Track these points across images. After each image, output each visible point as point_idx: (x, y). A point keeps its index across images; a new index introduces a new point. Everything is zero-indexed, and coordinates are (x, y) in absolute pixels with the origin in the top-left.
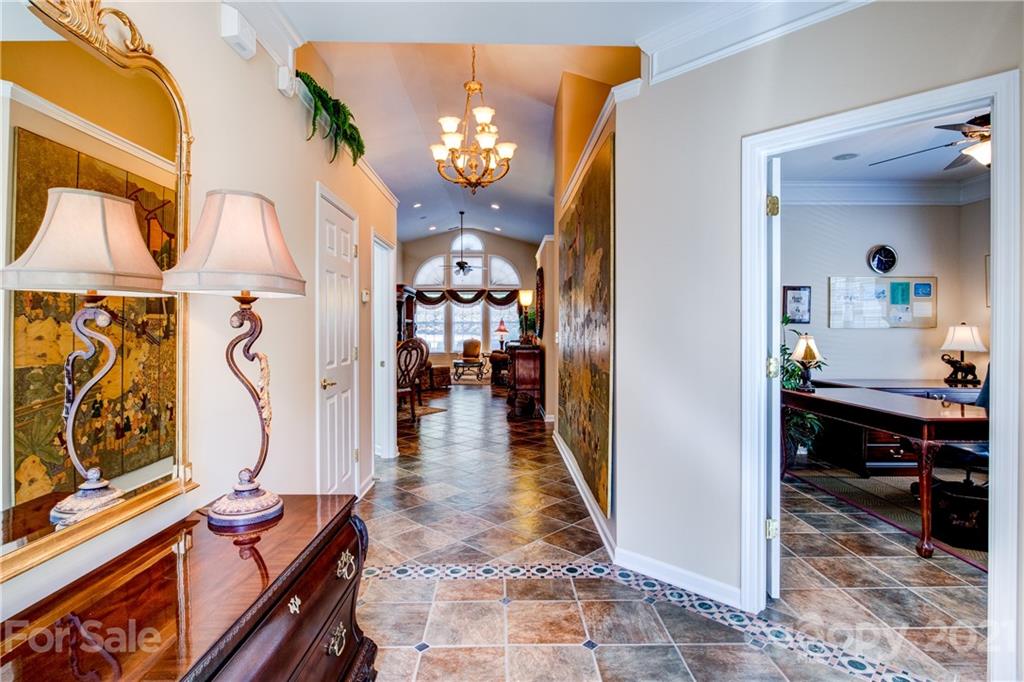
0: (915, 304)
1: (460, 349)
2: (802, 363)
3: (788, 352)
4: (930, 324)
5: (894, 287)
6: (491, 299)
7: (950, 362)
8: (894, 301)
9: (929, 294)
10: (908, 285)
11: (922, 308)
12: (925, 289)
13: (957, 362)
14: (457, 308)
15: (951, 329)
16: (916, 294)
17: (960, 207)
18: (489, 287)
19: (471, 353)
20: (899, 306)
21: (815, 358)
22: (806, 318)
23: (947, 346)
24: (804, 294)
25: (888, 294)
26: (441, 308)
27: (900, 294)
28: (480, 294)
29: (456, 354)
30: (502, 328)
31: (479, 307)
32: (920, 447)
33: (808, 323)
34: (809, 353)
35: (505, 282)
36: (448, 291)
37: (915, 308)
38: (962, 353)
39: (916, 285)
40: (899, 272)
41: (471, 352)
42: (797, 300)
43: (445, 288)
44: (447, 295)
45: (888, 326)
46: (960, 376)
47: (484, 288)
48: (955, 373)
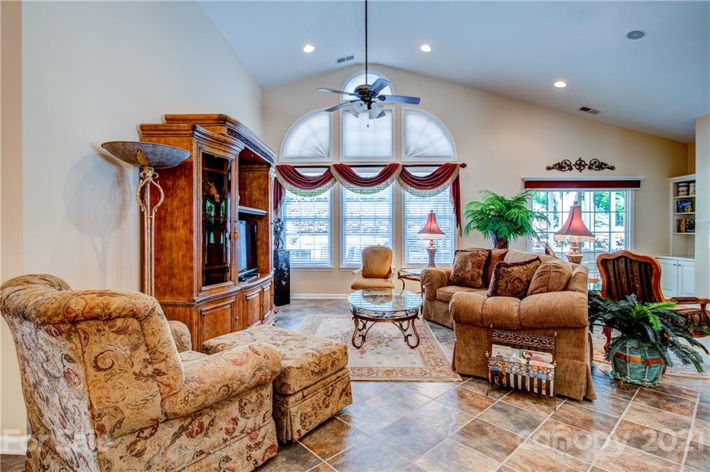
1: (358, 261)
6: (407, 179)
14: (350, 193)
18: (402, 161)
19: (375, 272)
26: (326, 193)
28: (388, 171)
29: (351, 269)
30: (434, 226)
31: (386, 191)
35: (429, 151)
36: (335, 166)
41: (376, 267)
43: (332, 161)
44: (334, 172)
47: (394, 161)
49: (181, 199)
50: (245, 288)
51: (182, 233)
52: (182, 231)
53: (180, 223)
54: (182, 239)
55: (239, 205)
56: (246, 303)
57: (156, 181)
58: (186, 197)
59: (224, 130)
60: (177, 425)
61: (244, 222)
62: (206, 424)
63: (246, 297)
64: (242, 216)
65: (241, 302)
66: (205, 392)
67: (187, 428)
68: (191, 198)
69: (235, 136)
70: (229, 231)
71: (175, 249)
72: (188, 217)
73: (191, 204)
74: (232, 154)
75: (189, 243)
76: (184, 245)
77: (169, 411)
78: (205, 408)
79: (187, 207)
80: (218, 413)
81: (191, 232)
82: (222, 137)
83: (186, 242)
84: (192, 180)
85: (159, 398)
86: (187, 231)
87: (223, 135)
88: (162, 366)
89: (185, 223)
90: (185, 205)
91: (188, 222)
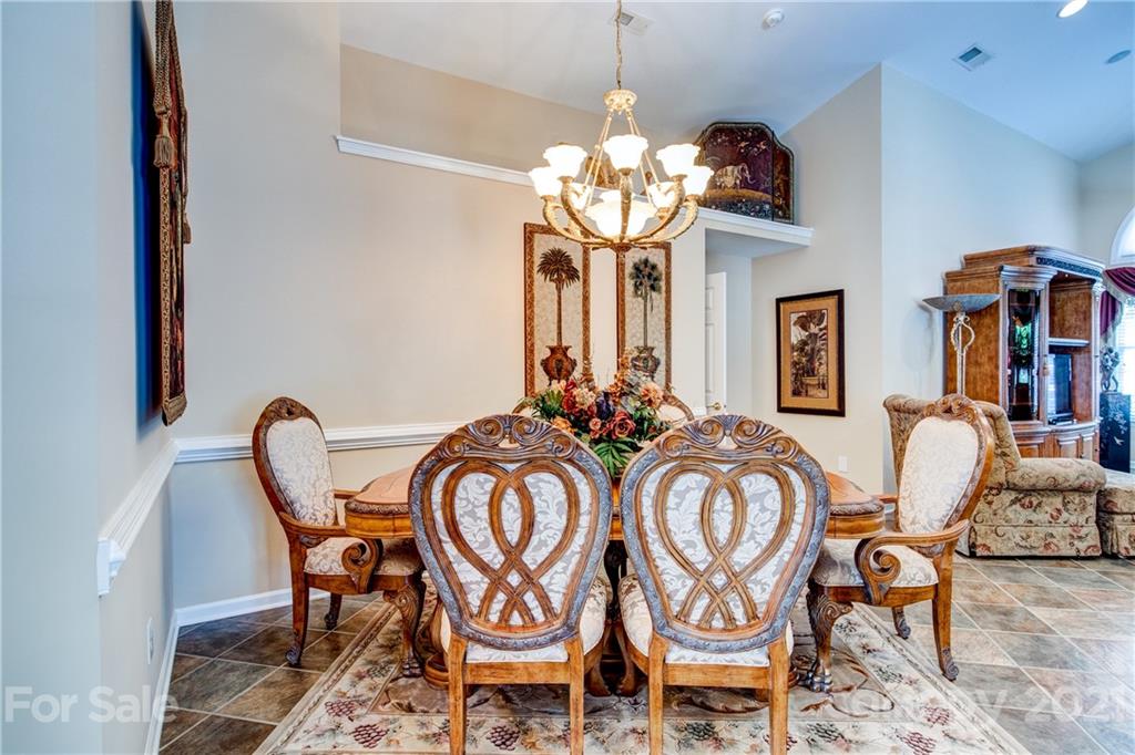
49: (987, 336)
50: (1057, 431)
51: (987, 368)
52: (987, 367)
53: (984, 359)
54: (986, 375)
55: (1050, 336)
56: (1057, 447)
57: (967, 323)
58: (992, 334)
59: (1033, 261)
60: (1013, 495)
61: (1054, 356)
62: (1035, 503)
63: (1058, 441)
64: (1053, 349)
65: (1051, 446)
66: (1037, 477)
67: (1020, 500)
68: (998, 335)
69: (1045, 263)
70: (1036, 367)
71: (979, 383)
72: (994, 353)
73: (997, 341)
74: (1042, 284)
75: (994, 378)
76: (989, 380)
77: (1011, 481)
78: (1034, 491)
79: (993, 344)
80: (1044, 499)
81: (997, 367)
82: (1031, 269)
83: (992, 377)
84: (998, 318)
85: (1004, 471)
86: (993, 367)
87: (1031, 266)
88: (1007, 451)
89: (990, 358)
90: (990, 342)
91: (994, 358)
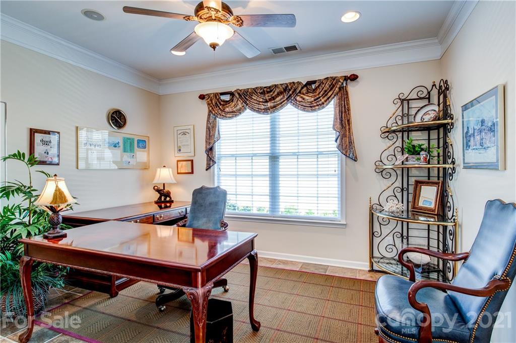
0: (138, 153)
2: (52, 209)
3: (34, 193)
4: (145, 167)
5: (126, 140)
7: (158, 191)
8: (125, 151)
9: (145, 147)
10: (133, 139)
11: (141, 156)
12: (142, 144)
13: (161, 190)
15: (158, 170)
16: (138, 147)
17: (160, 95)
20: (128, 154)
21: (66, 201)
22: (56, 160)
23: (155, 181)
24: (54, 138)
25: (121, 144)
27: (129, 145)
32: (195, 299)
33: (58, 164)
34: (59, 196)
37: (137, 156)
38: (164, 184)
39: (138, 140)
40: (128, 130)
42: (46, 143)
45: (116, 167)
46: (163, 198)
48: (160, 198)
